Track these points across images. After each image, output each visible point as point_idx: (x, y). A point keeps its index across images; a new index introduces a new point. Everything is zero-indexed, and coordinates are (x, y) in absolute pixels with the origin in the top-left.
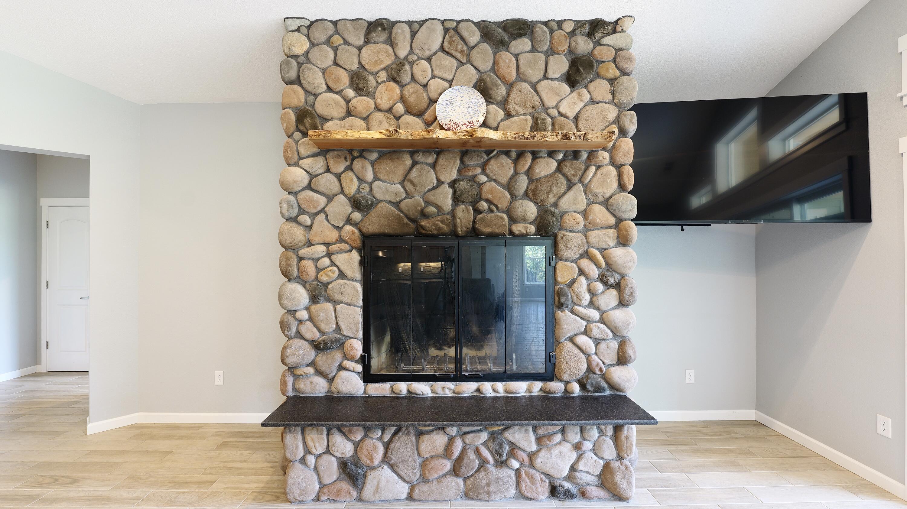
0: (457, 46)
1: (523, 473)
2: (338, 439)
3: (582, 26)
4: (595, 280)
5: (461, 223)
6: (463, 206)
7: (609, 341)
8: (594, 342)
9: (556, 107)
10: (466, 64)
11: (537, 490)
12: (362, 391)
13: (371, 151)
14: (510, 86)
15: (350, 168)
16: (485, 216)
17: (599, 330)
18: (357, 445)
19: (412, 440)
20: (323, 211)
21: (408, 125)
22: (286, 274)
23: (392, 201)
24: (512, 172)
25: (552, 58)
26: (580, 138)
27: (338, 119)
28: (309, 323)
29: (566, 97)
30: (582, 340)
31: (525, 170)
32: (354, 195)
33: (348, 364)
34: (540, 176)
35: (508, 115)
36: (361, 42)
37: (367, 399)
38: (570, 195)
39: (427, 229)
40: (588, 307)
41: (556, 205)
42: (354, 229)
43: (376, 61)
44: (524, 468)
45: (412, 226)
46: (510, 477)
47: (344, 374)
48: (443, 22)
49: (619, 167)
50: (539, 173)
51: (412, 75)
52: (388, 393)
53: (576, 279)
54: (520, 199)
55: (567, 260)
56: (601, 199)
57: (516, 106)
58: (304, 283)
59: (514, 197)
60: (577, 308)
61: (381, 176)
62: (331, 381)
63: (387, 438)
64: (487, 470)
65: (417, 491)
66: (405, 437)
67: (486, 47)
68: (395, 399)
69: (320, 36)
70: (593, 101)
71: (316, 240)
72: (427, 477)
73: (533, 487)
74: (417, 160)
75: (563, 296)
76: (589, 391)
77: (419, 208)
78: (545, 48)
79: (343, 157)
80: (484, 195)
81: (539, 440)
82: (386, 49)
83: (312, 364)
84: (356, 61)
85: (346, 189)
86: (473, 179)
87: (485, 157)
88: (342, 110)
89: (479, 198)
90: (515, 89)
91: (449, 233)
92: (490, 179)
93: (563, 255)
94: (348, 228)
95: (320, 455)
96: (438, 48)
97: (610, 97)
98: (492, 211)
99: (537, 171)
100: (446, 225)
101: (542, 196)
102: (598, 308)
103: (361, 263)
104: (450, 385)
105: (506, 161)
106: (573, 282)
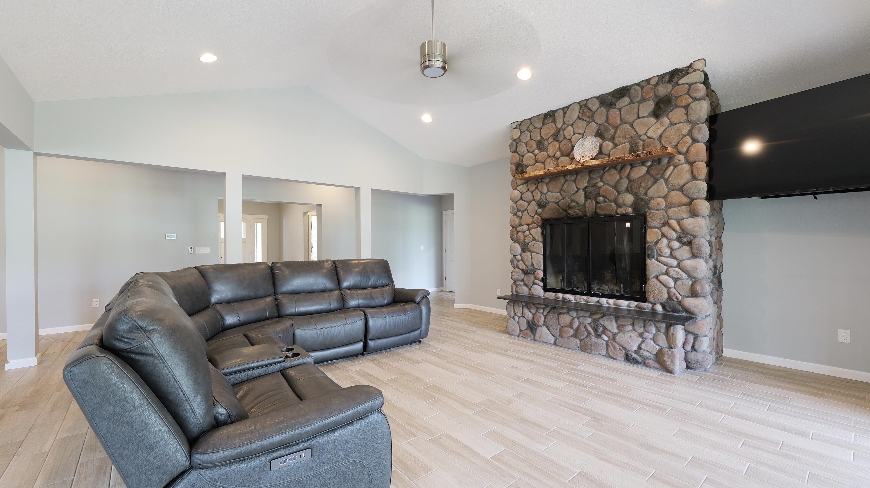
0: (586, 114)
1: (610, 344)
2: (526, 310)
3: (663, 77)
4: (674, 240)
5: (589, 210)
6: (590, 201)
7: (684, 280)
8: (674, 281)
9: (646, 134)
10: (592, 122)
11: (617, 354)
12: (543, 295)
13: (546, 178)
14: (616, 128)
15: (537, 188)
16: (601, 205)
17: (676, 272)
18: (534, 314)
19: (556, 316)
20: (526, 209)
21: (562, 161)
22: (512, 239)
23: (555, 201)
24: (618, 177)
25: (642, 105)
26: (647, 155)
27: (532, 165)
28: (521, 261)
29: (652, 126)
30: (664, 278)
31: (625, 176)
32: (539, 200)
33: (536, 281)
34: (635, 178)
35: (616, 145)
36: (541, 125)
37: (545, 299)
38: (655, 187)
39: (571, 214)
40: (669, 257)
41: (646, 194)
42: (538, 217)
43: (547, 133)
44: (611, 341)
45: (564, 213)
46: (603, 344)
47: (535, 286)
48: (579, 103)
49: (691, 164)
50: (634, 176)
51: (564, 135)
52: (554, 298)
53: (660, 239)
54: (623, 193)
55: (654, 228)
56: (678, 187)
57: (619, 139)
58: (519, 243)
59: (619, 192)
60: (661, 258)
61: (550, 190)
62: (530, 289)
63: (545, 314)
64: (590, 337)
65: (558, 341)
66: (552, 314)
67: (603, 110)
68: (557, 300)
69: (524, 128)
70: (672, 124)
71: (524, 223)
72: (563, 335)
73: (615, 352)
74: (567, 179)
75: (650, 250)
76: (668, 311)
77: (567, 204)
78: (638, 99)
79: (534, 183)
80: (601, 193)
81: (618, 327)
82: (552, 126)
83: (523, 280)
84: (539, 135)
85: (535, 199)
86: (595, 185)
87: (602, 172)
88: (534, 160)
89: (598, 195)
90: (619, 129)
91: (583, 216)
92: (605, 184)
93: (650, 224)
94: (536, 216)
95: (520, 317)
96: (577, 117)
97: (685, 118)
98: (606, 202)
99: (632, 175)
100: (581, 212)
101: (635, 190)
102: (675, 258)
103: (542, 233)
104: (585, 297)
105: (614, 172)
106: (658, 241)
